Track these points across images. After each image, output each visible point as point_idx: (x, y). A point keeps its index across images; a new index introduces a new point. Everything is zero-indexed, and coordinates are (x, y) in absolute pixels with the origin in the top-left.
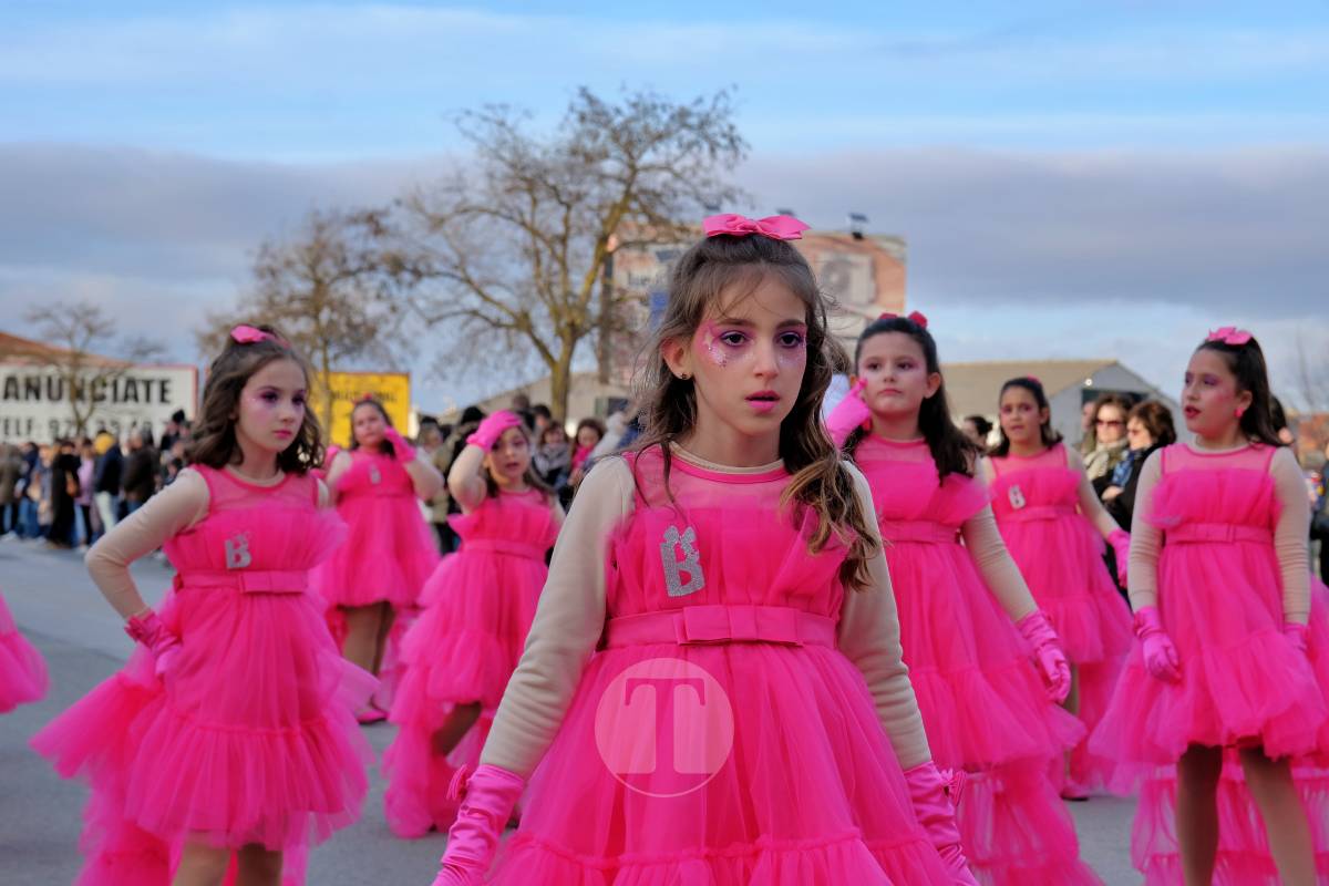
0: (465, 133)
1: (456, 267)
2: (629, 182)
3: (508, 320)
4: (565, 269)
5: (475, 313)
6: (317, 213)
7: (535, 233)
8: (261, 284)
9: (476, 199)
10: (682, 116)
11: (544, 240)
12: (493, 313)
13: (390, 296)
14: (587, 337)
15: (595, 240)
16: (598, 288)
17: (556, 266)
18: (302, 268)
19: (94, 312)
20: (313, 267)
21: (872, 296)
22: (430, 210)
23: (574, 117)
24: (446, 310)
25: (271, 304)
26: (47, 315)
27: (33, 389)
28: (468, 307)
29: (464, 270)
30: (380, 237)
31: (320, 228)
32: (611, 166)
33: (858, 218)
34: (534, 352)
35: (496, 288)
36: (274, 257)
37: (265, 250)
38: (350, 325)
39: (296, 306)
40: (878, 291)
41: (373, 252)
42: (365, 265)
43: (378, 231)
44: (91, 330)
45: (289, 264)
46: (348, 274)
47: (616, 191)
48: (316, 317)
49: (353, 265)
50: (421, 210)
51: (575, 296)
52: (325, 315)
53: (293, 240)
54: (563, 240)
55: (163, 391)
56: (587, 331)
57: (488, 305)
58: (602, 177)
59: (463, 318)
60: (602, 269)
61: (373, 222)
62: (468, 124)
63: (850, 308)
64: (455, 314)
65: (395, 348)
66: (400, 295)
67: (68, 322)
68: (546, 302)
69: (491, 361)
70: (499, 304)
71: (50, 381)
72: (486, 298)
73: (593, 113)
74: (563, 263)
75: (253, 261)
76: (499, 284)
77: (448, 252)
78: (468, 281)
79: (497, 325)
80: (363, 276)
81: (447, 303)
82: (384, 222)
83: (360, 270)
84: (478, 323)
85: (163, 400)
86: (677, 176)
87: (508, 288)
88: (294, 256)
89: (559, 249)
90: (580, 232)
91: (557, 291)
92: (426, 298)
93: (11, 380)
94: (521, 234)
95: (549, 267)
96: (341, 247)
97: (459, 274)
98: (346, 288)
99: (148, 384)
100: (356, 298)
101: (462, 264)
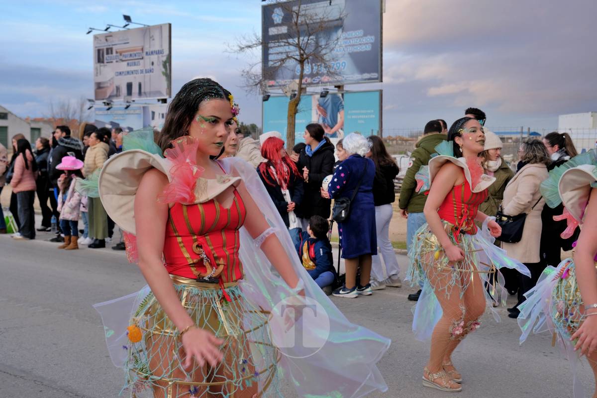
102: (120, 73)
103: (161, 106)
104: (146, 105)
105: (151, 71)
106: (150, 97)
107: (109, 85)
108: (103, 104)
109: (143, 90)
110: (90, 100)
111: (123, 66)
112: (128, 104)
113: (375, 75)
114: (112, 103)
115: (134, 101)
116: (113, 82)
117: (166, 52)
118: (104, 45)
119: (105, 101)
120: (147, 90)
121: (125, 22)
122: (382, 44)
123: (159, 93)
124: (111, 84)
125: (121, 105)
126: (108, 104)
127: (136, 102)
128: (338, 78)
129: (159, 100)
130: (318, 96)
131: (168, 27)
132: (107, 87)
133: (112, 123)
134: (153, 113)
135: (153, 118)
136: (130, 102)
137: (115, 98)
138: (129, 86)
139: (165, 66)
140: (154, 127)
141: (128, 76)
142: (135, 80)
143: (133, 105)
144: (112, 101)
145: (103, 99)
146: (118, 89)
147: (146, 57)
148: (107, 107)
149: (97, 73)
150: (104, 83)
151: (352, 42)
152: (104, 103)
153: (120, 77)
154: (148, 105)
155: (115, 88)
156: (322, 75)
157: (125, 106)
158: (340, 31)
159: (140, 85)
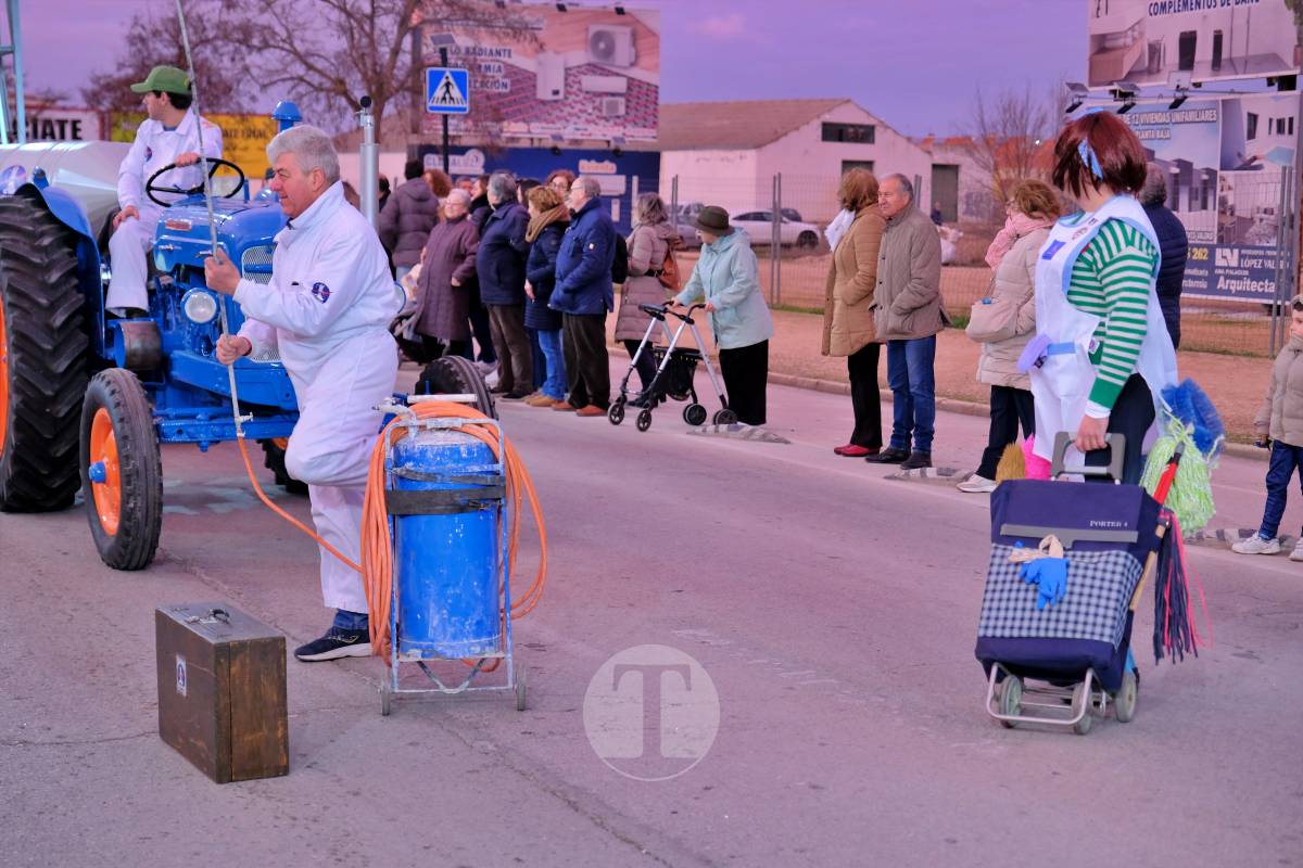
1: (284, 41)
3: (327, 84)
4: (372, 43)
5: (301, 79)
7: (349, 15)
8: (134, 49)
11: (356, 20)
12: (316, 79)
13: (243, 59)
14: (392, 100)
15: (398, 19)
16: (405, 59)
17: (365, 41)
18: (166, 36)
21: (633, 60)
24: (275, 78)
28: (295, 75)
29: (291, 44)
30: (232, 11)
34: (351, 111)
35: (316, 58)
36: (143, 28)
38: (209, 82)
40: (637, 57)
41: (226, 23)
42: (221, 34)
45: (156, 33)
46: (205, 42)
49: (211, 34)
51: (381, 66)
54: (371, 18)
56: (392, 95)
57: (311, 72)
59: (289, 84)
60: (407, 42)
63: (615, 70)
64: (284, 80)
65: (244, 99)
66: (253, 59)
68: (359, 70)
69: (314, 120)
70: (321, 73)
72: (310, 67)
74: (370, 36)
75: (126, 31)
76: (319, 56)
77: (278, 29)
78: (295, 53)
79: (319, 89)
80: (219, 43)
81: (277, 71)
83: (216, 38)
84: (302, 88)
85: (75, 137)
87: (326, 59)
88: (161, 28)
89: (367, 28)
90: (387, 12)
91: (369, 62)
92: (259, 67)
94: (335, 15)
95: (360, 40)
96: (200, 18)
97: (287, 46)
98: (207, 52)
99: (62, 124)
100: (214, 62)
101: (290, 39)
102: (1163, 6)
103: (1276, 98)
104: (1232, 97)
106: (1245, 73)
107: (1129, 41)
108: (1112, 96)
109: (1225, 55)
110: (1074, 87)
112: (1179, 95)
114: (1135, 93)
115: (1197, 85)
116: (1142, 34)
119: (1115, 87)
120: (1239, 52)
123: (1274, 59)
124: (1134, 39)
125: (1161, 96)
126: (1124, 96)
127: (1203, 88)
129: (1270, 81)
132: (1125, 47)
134: (1253, 118)
135: (1252, 134)
136: (1187, 90)
137: (1146, 77)
138: (1188, 43)
140: (1255, 158)
141: (1184, 14)
142: (1203, 23)
143: (1194, 99)
144: (1138, 89)
145: (1111, 83)
146: (1154, 51)
148: (1121, 104)
149: (1098, 9)
150: (1116, 35)
152: (1114, 92)
153: (1160, 17)
154: (1237, 96)
155: (1146, 48)
157: (1172, 100)
159: (1218, 39)
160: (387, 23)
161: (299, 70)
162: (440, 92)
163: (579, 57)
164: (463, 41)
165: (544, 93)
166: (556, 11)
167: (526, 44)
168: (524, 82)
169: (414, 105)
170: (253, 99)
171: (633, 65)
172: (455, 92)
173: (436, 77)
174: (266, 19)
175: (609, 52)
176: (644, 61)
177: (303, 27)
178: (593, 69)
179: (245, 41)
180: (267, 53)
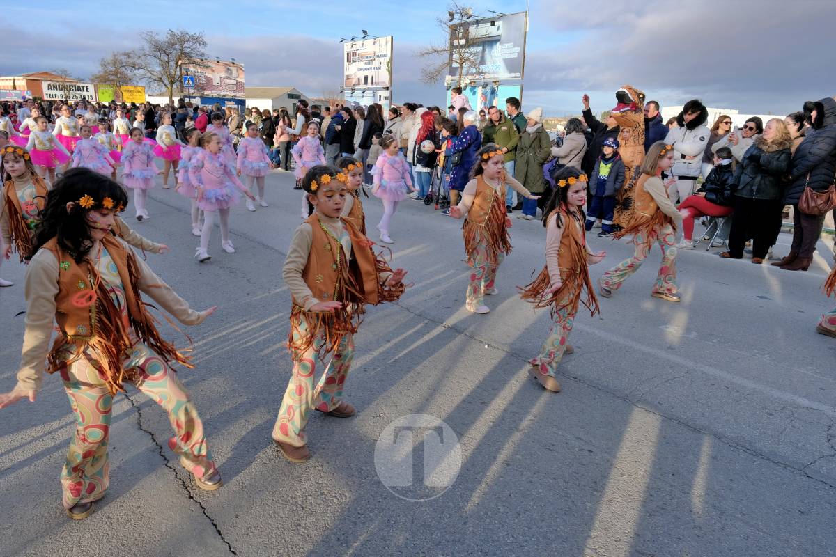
0: (143, 38)
1: (144, 67)
2: (182, 50)
3: (157, 79)
4: (169, 69)
5: (150, 77)
6: (114, 52)
7: (161, 61)
8: (103, 68)
9: (148, 53)
10: (192, 36)
11: (164, 62)
12: (154, 77)
13: (134, 72)
16: (178, 73)
17: (167, 68)
18: (112, 65)
19: (65, 71)
20: (114, 65)
22: (137, 54)
23: (168, 35)
24: (143, 77)
25: (106, 72)
26: (55, 71)
27: (55, 88)
28: (148, 76)
30: (130, 59)
31: (115, 56)
32: (177, 47)
33: (233, 59)
34: (164, 86)
35: (154, 72)
36: (105, 62)
37: (103, 60)
38: (125, 78)
39: (111, 73)
40: (238, 75)
41: (128, 62)
42: (127, 65)
43: (129, 57)
44: (66, 75)
45: (109, 63)
46: (123, 66)
47: (179, 52)
48: (116, 75)
49: (124, 64)
50: (136, 54)
51: (172, 75)
52: (119, 76)
53: (109, 58)
54: (168, 62)
55: (87, 89)
56: (175, 83)
58: (176, 49)
59: (147, 78)
60: (178, 68)
61: (128, 55)
62: (143, 36)
63: (233, 78)
64: (145, 77)
65: (135, 83)
66: (136, 72)
67: (60, 73)
68: (165, 76)
71: (59, 86)
72: (152, 74)
73: (173, 34)
75: (100, 63)
77: (143, 64)
78: (148, 70)
79: (155, 80)
81: (143, 75)
82: (130, 55)
85: (87, 91)
86: (192, 50)
89: (167, 64)
91: (168, 73)
93: (49, 85)
94: (158, 61)
96: (121, 60)
97: (146, 69)
98: (124, 69)
99: (83, 87)
100: (126, 72)
101: (146, 67)
102: (361, 69)
103: (385, 92)
104: (376, 91)
105: (379, 68)
106: (378, 86)
109: (374, 82)
110: (341, 87)
111: (362, 65)
112: (364, 90)
113: (519, 74)
114: (355, 89)
115: (368, 88)
116: (356, 75)
117: (389, 56)
118: (351, 51)
120: (377, 81)
121: (363, 35)
122: (524, 53)
123: (384, 83)
124: (354, 77)
125: (360, 90)
126: (352, 90)
127: (370, 89)
128: (496, 76)
129: (384, 88)
130: (481, 88)
131: (390, 37)
132: (352, 78)
133: (355, 102)
134: (380, 96)
135: (380, 100)
136: (366, 89)
137: (357, 86)
138: (366, 78)
139: (388, 65)
141: (366, 71)
142: (370, 74)
143: (367, 91)
145: (350, 87)
146: (359, 80)
147: (377, 59)
148: (351, 92)
149: (347, 69)
150: (351, 75)
151: (505, 51)
152: (350, 89)
153: (360, 72)
155: (357, 79)
156: (485, 73)
158: (498, 44)
159: (373, 77)
160: (172, 63)
161: (150, 75)
162: (187, 82)
163: (223, 75)
164: (192, 69)
165: (215, 83)
166: (216, 62)
167: (210, 70)
168: (209, 80)
169: (181, 86)
170: (137, 82)
171: (237, 77)
172: (191, 82)
173: (185, 79)
174: (139, 61)
175: (231, 74)
176: (240, 76)
177: (149, 64)
178: (227, 78)
179: (134, 67)
180: (141, 70)
